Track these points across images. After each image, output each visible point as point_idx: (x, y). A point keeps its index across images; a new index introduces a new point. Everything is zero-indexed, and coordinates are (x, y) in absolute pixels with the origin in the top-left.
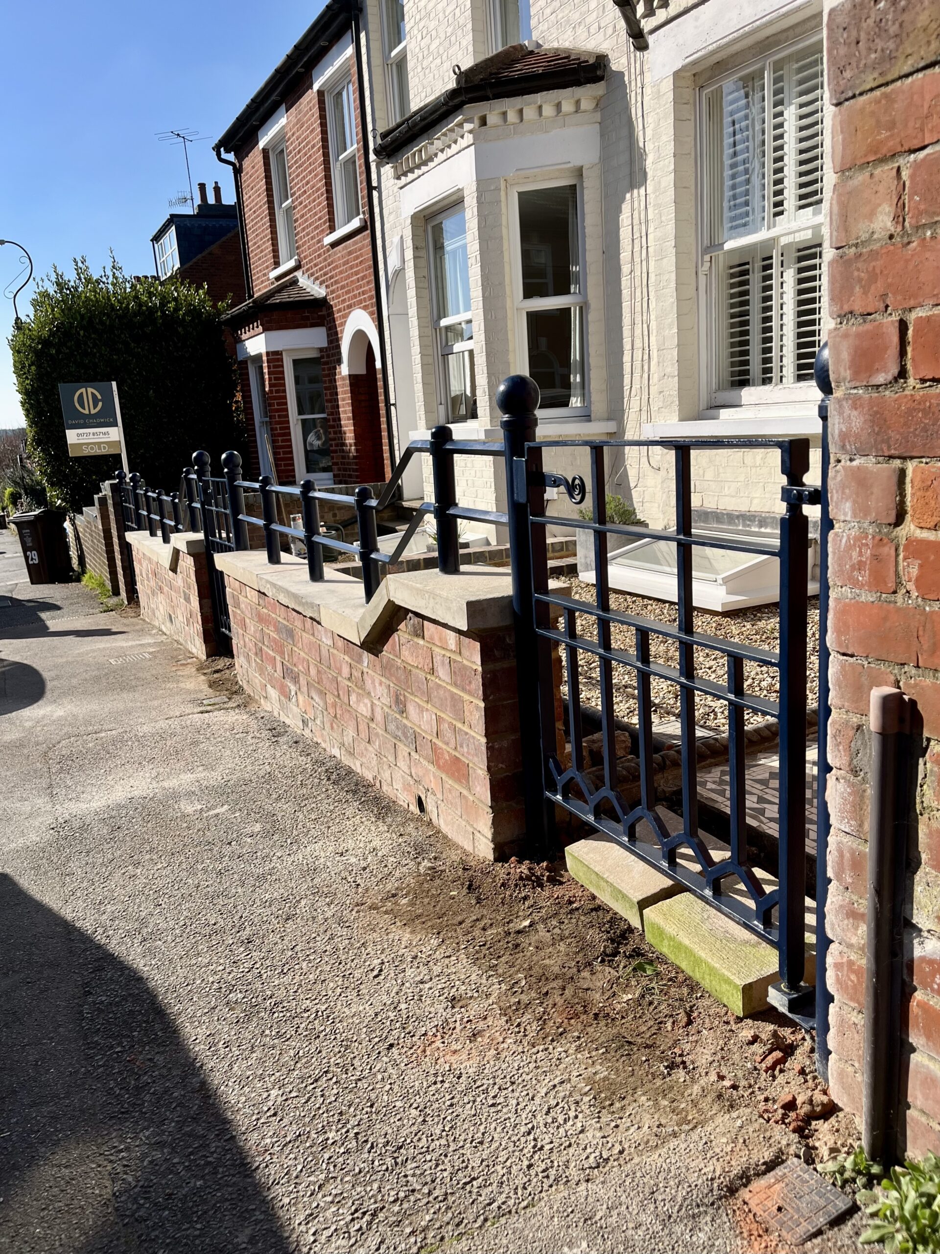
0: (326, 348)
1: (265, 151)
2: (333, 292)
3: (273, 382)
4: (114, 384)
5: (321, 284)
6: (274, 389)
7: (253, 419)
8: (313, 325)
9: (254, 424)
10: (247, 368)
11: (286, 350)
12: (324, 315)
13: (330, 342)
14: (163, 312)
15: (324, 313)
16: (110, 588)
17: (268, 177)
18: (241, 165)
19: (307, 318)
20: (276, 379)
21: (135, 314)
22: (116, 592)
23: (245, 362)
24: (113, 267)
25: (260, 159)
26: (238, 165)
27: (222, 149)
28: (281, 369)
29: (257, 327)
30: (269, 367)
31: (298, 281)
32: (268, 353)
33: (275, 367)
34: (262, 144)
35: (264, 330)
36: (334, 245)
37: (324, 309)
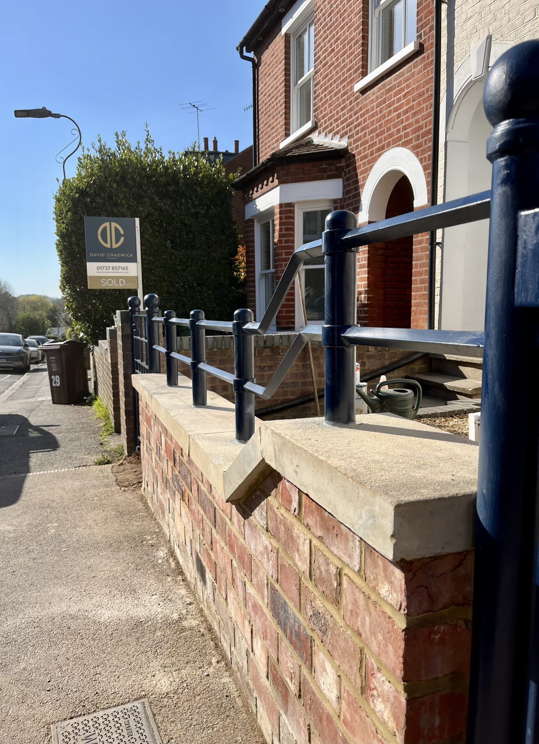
0: (341, 199)
1: (287, 35)
2: (356, 141)
3: (284, 232)
4: (137, 220)
5: (342, 137)
6: (284, 239)
7: (254, 272)
8: (330, 177)
9: (254, 276)
10: (253, 226)
11: (299, 203)
12: (342, 167)
13: (346, 192)
14: (185, 175)
15: (343, 164)
16: (113, 425)
17: (287, 58)
18: (259, 59)
19: (325, 170)
20: (286, 229)
21: (161, 175)
22: (118, 431)
23: (252, 221)
24: (147, 140)
25: (282, 44)
26: (256, 61)
27: (244, 48)
28: (292, 220)
29: (272, 181)
30: (281, 218)
31: (313, 142)
32: (281, 205)
33: (287, 218)
34: (284, 30)
35: (281, 182)
36: (364, 91)
37: (343, 160)
